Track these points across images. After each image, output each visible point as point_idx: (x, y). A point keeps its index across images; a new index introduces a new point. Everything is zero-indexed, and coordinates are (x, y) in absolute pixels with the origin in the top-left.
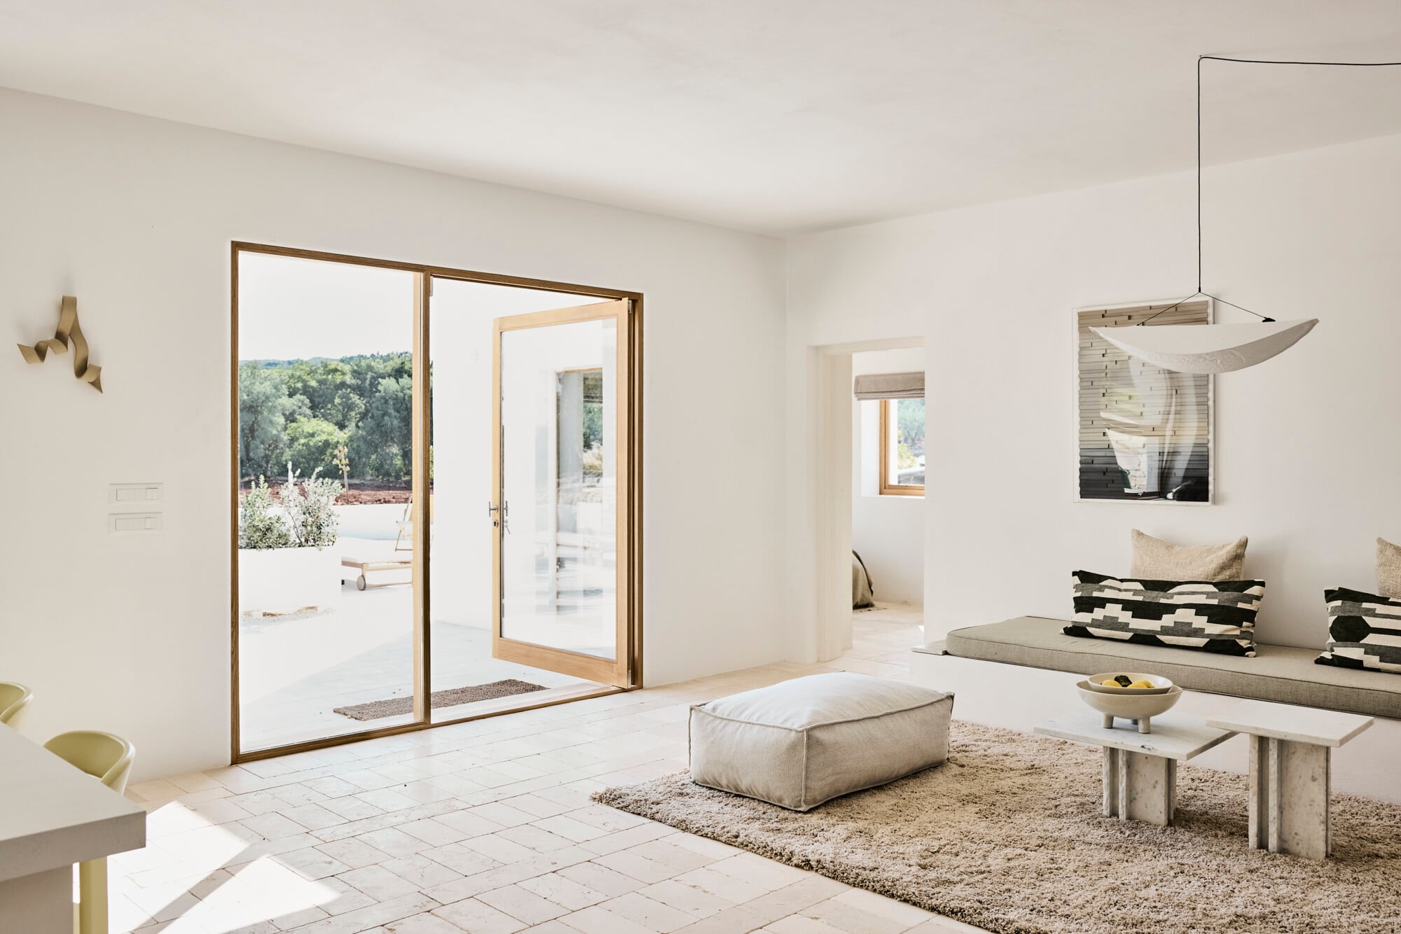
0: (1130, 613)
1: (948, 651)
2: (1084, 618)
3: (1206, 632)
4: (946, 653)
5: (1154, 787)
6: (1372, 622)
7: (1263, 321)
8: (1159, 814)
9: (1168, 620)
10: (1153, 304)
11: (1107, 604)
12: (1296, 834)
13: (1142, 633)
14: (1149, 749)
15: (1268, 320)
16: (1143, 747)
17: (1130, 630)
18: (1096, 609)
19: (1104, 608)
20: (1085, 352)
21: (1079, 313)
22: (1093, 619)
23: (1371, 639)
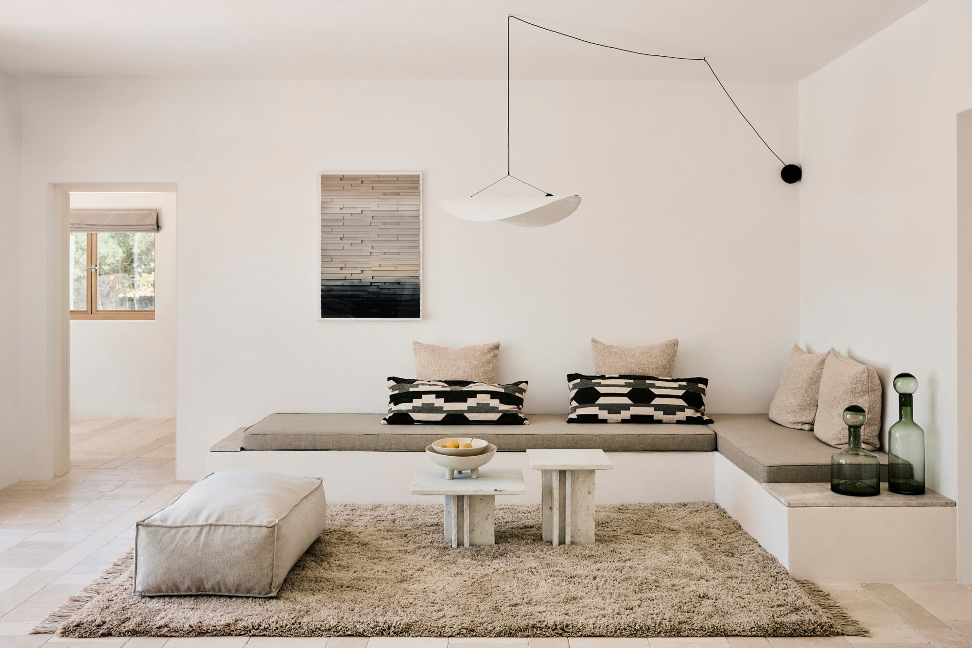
0: (443, 399)
1: (244, 447)
2: (404, 407)
3: (500, 409)
4: (242, 449)
5: (487, 519)
6: (601, 390)
7: (546, 196)
8: (490, 537)
9: (472, 402)
10: (380, 174)
11: (423, 395)
12: (579, 530)
13: (453, 413)
14: (500, 491)
15: (549, 195)
16: (496, 490)
17: (445, 412)
18: (414, 400)
19: (421, 398)
20: (326, 205)
21: (322, 175)
22: (413, 407)
23: (602, 400)
